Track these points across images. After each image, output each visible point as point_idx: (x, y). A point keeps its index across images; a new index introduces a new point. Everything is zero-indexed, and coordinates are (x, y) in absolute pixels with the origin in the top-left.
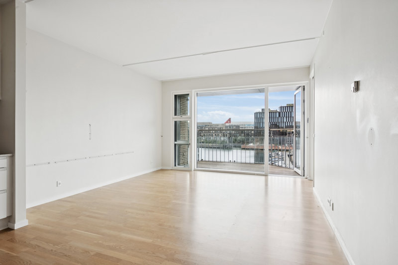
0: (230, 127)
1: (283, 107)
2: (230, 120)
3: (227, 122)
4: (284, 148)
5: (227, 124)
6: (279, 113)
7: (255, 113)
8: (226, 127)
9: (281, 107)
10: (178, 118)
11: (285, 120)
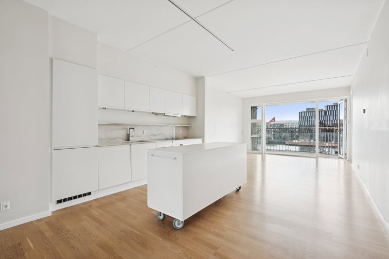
0: (274, 125)
1: (330, 106)
2: (274, 119)
3: (271, 121)
4: (330, 145)
5: (272, 123)
6: (325, 112)
7: (299, 113)
8: (271, 125)
9: (327, 106)
10: (253, 121)
11: (332, 119)
